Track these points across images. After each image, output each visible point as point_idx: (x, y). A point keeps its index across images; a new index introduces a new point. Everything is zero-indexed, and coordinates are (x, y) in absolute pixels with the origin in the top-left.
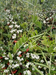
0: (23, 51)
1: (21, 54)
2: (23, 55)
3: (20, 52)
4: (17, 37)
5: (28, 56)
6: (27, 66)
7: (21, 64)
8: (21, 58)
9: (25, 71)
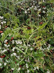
0: (9, 39)
1: (8, 42)
2: (9, 43)
3: (6, 40)
4: (2, 28)
5: (13, 43)
6: (13, 50)
7: (8, 49)
8: (7, 45)
9: (12, 54)
